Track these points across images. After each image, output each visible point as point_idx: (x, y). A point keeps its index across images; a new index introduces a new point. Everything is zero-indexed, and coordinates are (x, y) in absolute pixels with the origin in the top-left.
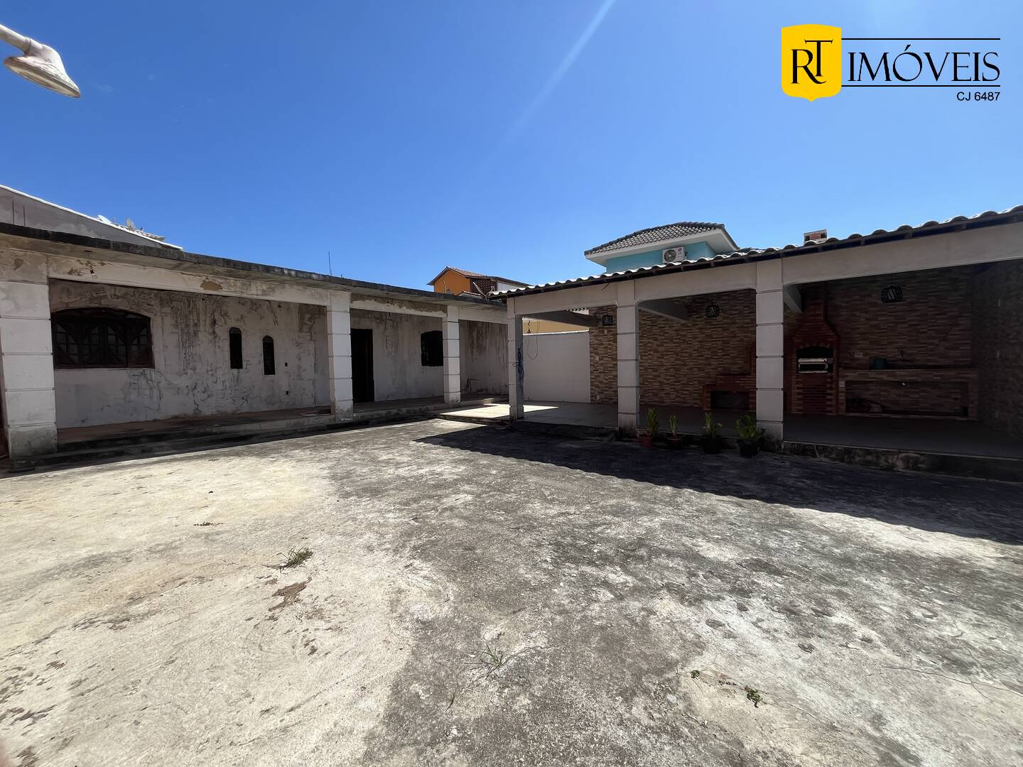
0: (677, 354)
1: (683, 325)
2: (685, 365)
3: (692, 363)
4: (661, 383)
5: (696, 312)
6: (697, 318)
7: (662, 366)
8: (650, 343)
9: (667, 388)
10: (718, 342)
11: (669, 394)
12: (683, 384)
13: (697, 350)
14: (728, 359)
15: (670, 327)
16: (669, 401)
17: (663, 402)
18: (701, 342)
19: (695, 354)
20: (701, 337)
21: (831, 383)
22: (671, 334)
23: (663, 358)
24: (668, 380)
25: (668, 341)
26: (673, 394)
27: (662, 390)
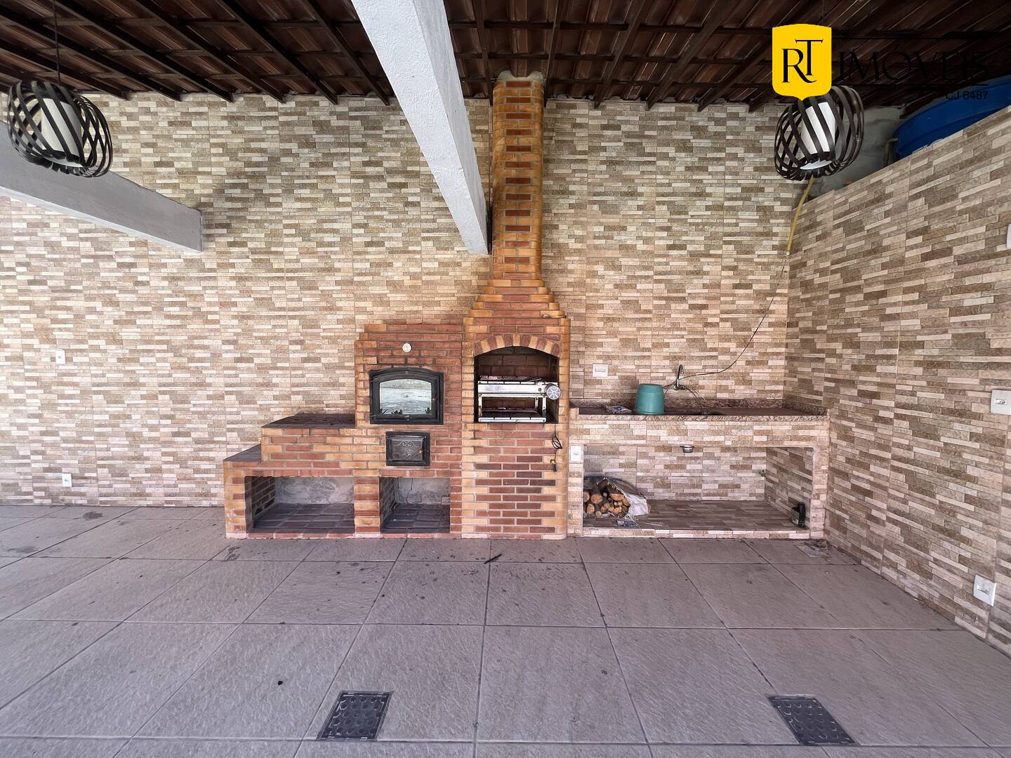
0: (175, 350)
1: (190, 262)
2: (202, 385)
3: (221, 380)
4: (135, 438)
5: (227, 226)
6: (231, 244)
7: (135, 384)
8: (92, 311)
9: (154, 455)
10: (290, 322)
11: (159, 470)
12: (197, 441)
13: (234, 342)
14: (317, 370)
15: (151, 266)
16: (161, 490)
17: (142, 495)
18: (242, 317)
19: (229, 355)
20: (244, 304)
21: (554, 451)
22: (157, 288)
23: (136, 361)
24: (153, 428)
25: (150, 309)
26: (171, 471)
27: (140, 458)
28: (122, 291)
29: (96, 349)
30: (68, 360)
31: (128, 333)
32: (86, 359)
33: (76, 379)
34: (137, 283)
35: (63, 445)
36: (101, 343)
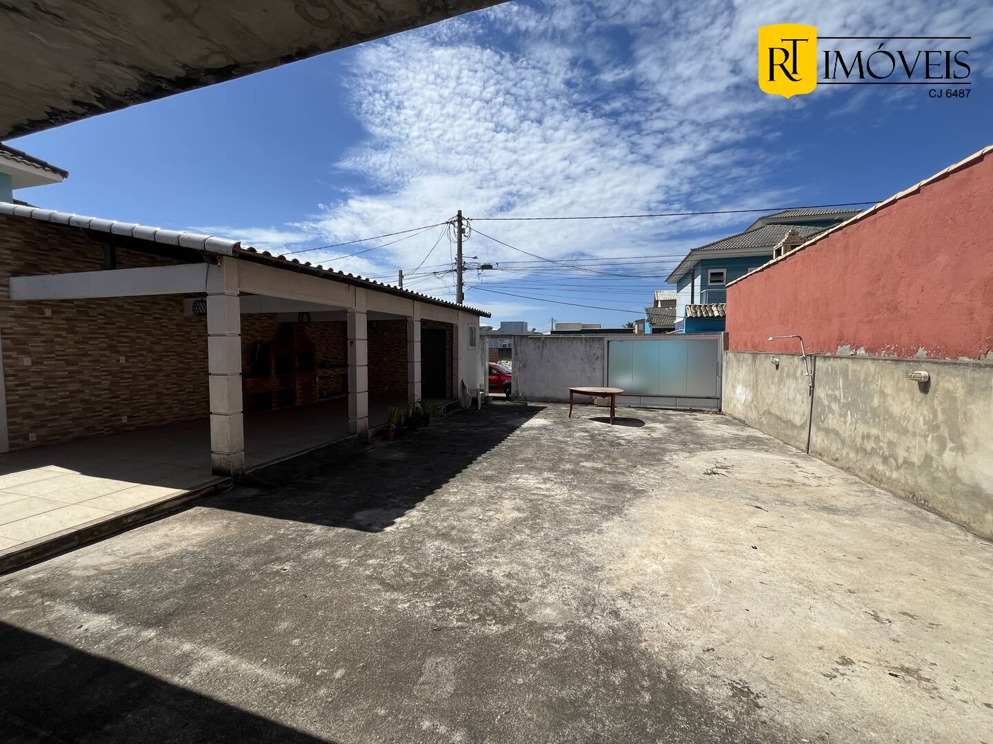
0: (179, 355)
9: (168, 401)
11: (171, 408)
16: (172, 416)
21: (314, 379)
22: (171, 329)
23: (161, 360)
24: (168, 389)
25: (167, 337)
26: (177, 407)
27: (162, 404)
28: (155, 329)
29: (141, 355)
30: (127, 361)
31: (157, 348)
32: (135, 360)
33: (130, 370)
34: (162, 326)
35: (122, 402)
36: (144, 353)
